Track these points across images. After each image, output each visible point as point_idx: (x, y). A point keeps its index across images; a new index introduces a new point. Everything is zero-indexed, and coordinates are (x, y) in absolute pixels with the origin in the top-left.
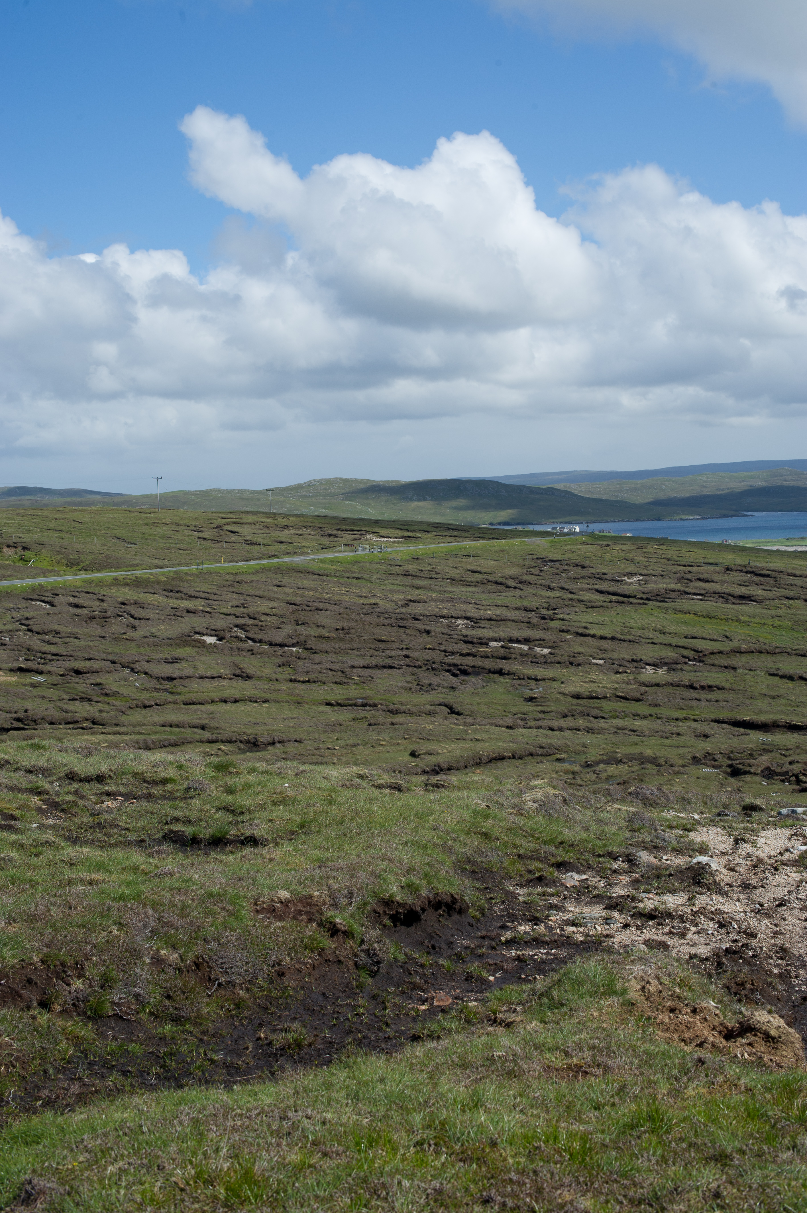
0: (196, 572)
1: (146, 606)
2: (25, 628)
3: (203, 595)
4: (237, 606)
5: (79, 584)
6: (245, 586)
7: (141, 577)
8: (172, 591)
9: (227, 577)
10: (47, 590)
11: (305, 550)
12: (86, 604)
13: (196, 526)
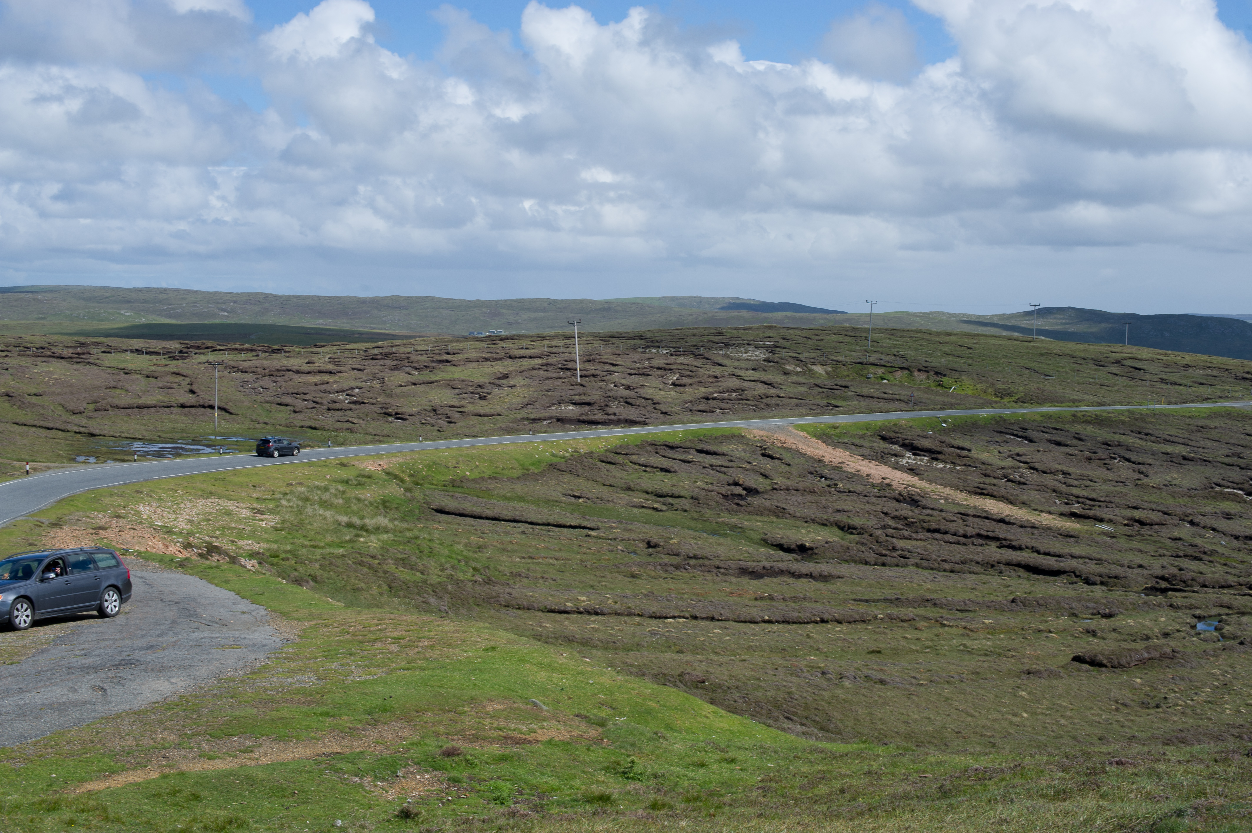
0: (1148, 412)
1: (1132, 448)
2: (1026, 466)
3: (1180, 440)
4: (1228, 456)
5: (1038, 418)
6: (1213, 432)
7: (1101, 416)
8: (1140, 433)
9: (1187, 420)
10: (1011, 423)
11: (1234, 394)
12: (1069, 442)
13: (1093, 359)
